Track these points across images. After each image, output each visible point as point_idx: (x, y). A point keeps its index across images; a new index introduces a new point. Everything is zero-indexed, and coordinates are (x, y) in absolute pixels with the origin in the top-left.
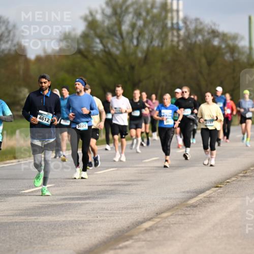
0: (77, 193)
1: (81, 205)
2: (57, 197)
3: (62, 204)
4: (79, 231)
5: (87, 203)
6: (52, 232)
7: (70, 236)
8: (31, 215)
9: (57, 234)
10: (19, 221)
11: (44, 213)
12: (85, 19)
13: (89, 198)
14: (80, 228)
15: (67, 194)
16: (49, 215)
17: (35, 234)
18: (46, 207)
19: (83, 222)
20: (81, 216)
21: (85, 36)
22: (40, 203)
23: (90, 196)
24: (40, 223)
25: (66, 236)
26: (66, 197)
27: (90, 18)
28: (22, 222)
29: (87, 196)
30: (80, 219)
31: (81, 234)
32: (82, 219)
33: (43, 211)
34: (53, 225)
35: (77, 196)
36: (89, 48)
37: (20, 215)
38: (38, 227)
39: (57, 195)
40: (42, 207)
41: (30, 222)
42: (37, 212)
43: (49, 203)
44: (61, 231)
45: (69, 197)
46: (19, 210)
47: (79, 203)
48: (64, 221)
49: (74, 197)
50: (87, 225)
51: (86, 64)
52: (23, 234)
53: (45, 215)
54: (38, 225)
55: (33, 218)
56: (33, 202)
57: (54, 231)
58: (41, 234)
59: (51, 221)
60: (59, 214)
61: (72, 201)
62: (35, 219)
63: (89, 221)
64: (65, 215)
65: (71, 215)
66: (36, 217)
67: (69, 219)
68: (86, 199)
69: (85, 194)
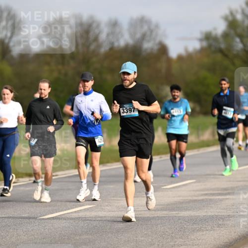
0: (218, 189)
1: (221, 200)
2: (198, 193)
3: (203, 200)
4: (219, 226)
5: (228, 199)
6: (192, 226)
7: (211, 230)
8: (173, 210)
9: (197, 229)
10: (161, 216)
11: (185, 208)
12: (226, 18)
13: (229, 194)
14: (220, 223)
15: (208, 190)
16: (190, 210)
17: (176, 228)
18: (187, 202)
19: (223, 217)
20: (222, 211)
21: (226, 35)
22: (181, 198)
23: (230, 191)
24: (181, 218)
25: (207, 230)
26: (206, 192)
27: (230, 18)
28: (163, 217)
29: (227, 192)
30: (220, 214)
31: (221, 229)
32: (223, 214)
33: (184, 206)
34: (194, 220)
35: (217, 192)
36: (230, 47)
37: (162, 210)
38: (179, 221)
39: (197, 191)
40: (183, 203)
41: (171, 217)
42: (179, 207)
43: (190, 198)
44: (201, 226)
45: (209, 192)
46: (161, 205)
47: (219, 199)
48: (204, 216)
49: (215, 192)
50: (227, 220)
51: (226, 62)
52: (164, 229)
53: (186, 210)
54: (180, 219)
55: (174, 212)
56: (174, 197)
57: (195, 226)
58: (182, 228)
59: (192, 216)
60: (200, 209)
61: (213, 196)
62: (176, 214)
63: (229, 215)
64: (205, 210)
65: (212, 210)
66: (177, 212)
67: (210, 214)
68: (226, 194)
69: (225, 189)
